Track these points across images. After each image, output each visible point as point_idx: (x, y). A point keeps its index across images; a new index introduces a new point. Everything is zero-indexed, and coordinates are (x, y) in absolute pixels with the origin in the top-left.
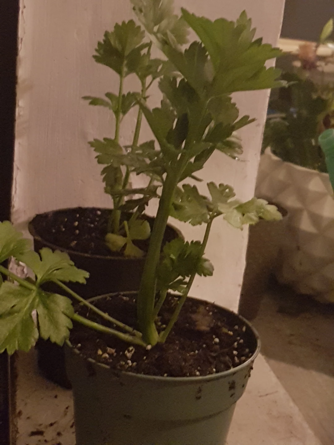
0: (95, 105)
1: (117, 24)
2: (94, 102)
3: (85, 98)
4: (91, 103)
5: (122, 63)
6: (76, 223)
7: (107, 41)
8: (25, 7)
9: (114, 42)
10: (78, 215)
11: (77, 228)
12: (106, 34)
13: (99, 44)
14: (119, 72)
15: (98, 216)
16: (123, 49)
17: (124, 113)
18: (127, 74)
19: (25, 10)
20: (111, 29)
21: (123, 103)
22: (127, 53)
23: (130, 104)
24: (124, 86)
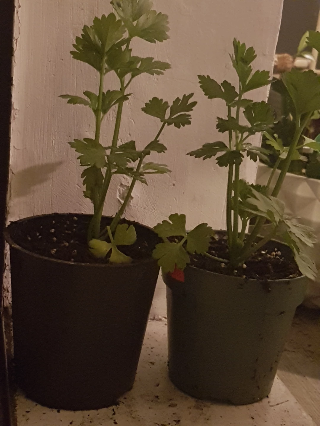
0: (75, 104)
1: (96, 18)
2: (73, 100)
3: (63, 96)
4: (69, 102)
5: (102, 59)
6: (53, 230)
7: (86, 36)
8: (20, 7)
9: (94, 38)
10: (54, 222)
11: (54, 235)
12: (85, 28)
13: (77, 39)
14: (99, 69)
15: (76, 222)
16: (103, 45)
17: (105, 112)
18: (107, 71)
19: (20, 10)
20: (90, 24)
21: (103, 101)
22: (107, 49)
23: (110, 102)
24: (104, 84)
